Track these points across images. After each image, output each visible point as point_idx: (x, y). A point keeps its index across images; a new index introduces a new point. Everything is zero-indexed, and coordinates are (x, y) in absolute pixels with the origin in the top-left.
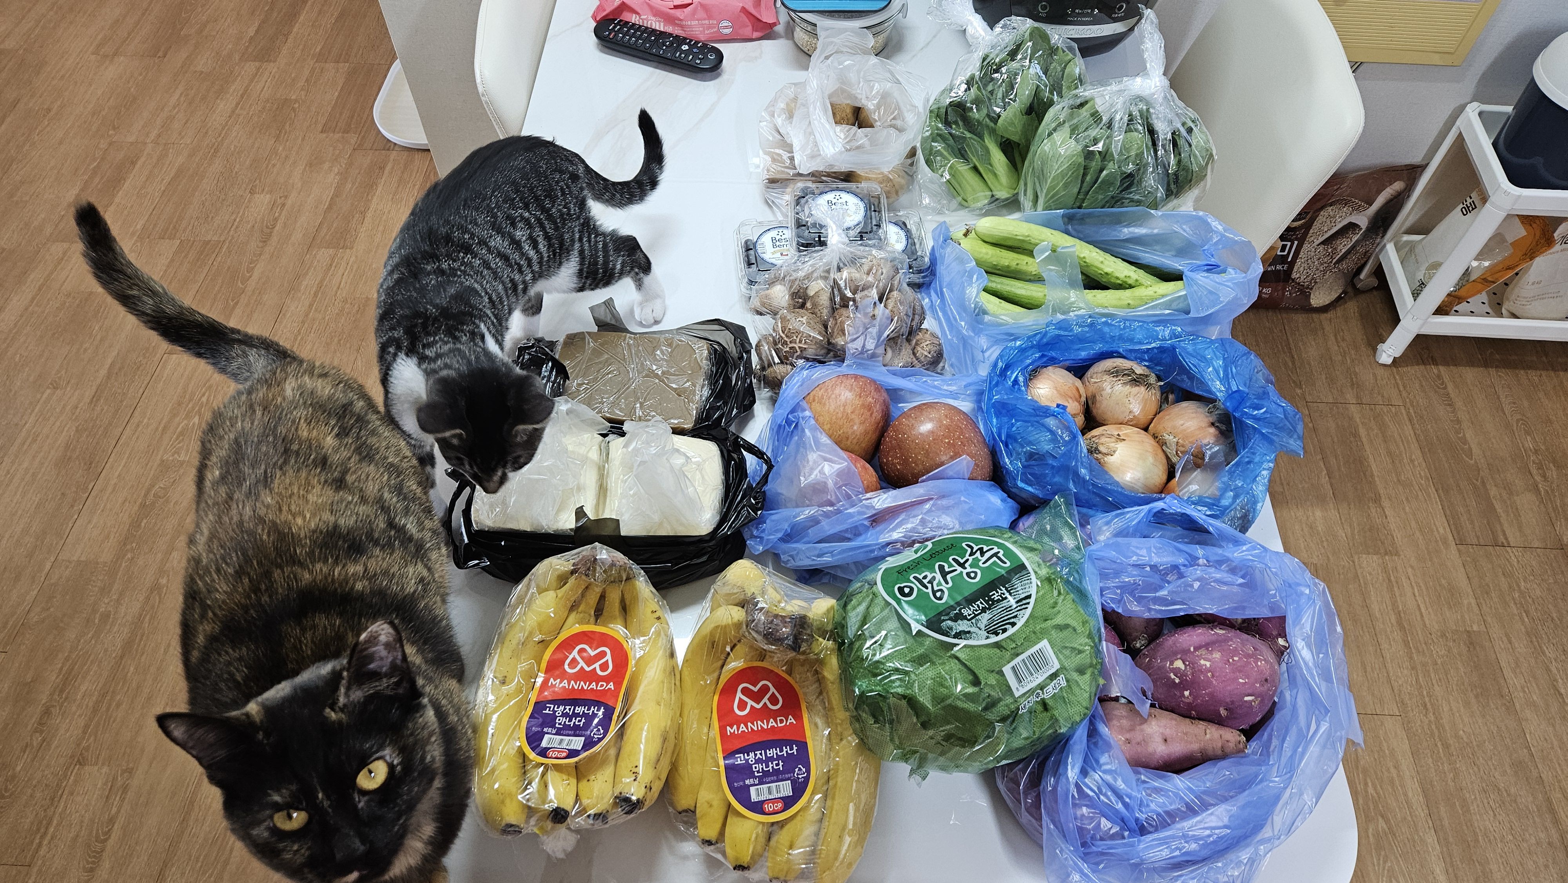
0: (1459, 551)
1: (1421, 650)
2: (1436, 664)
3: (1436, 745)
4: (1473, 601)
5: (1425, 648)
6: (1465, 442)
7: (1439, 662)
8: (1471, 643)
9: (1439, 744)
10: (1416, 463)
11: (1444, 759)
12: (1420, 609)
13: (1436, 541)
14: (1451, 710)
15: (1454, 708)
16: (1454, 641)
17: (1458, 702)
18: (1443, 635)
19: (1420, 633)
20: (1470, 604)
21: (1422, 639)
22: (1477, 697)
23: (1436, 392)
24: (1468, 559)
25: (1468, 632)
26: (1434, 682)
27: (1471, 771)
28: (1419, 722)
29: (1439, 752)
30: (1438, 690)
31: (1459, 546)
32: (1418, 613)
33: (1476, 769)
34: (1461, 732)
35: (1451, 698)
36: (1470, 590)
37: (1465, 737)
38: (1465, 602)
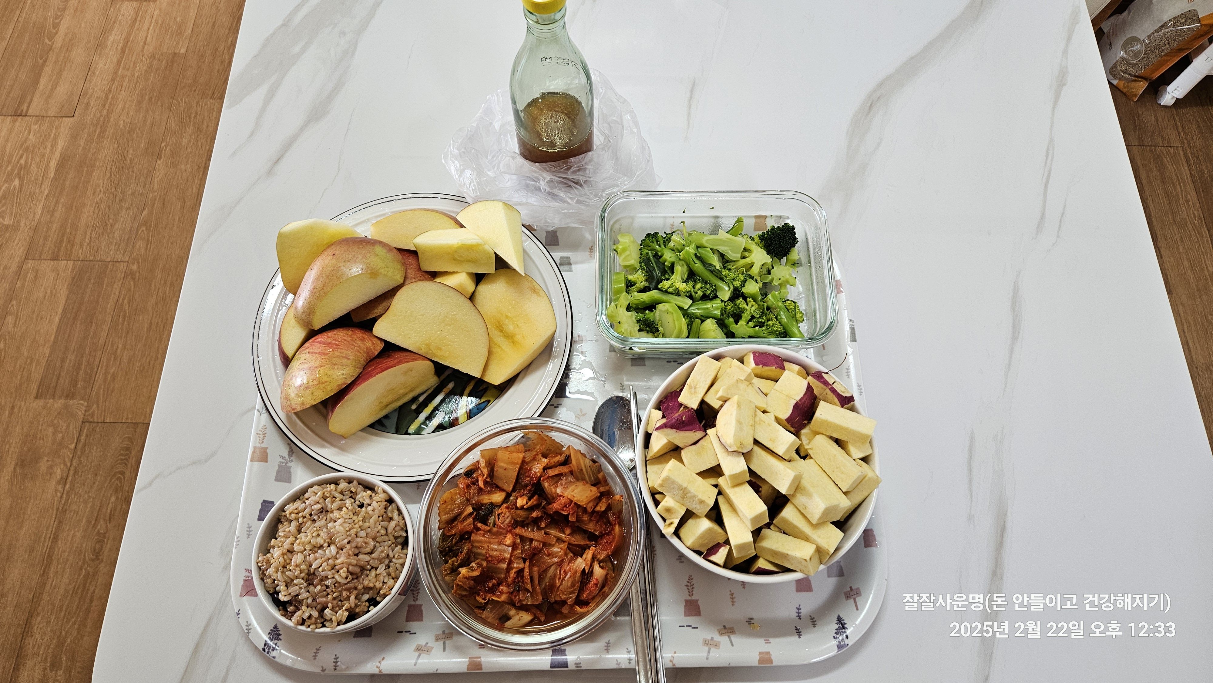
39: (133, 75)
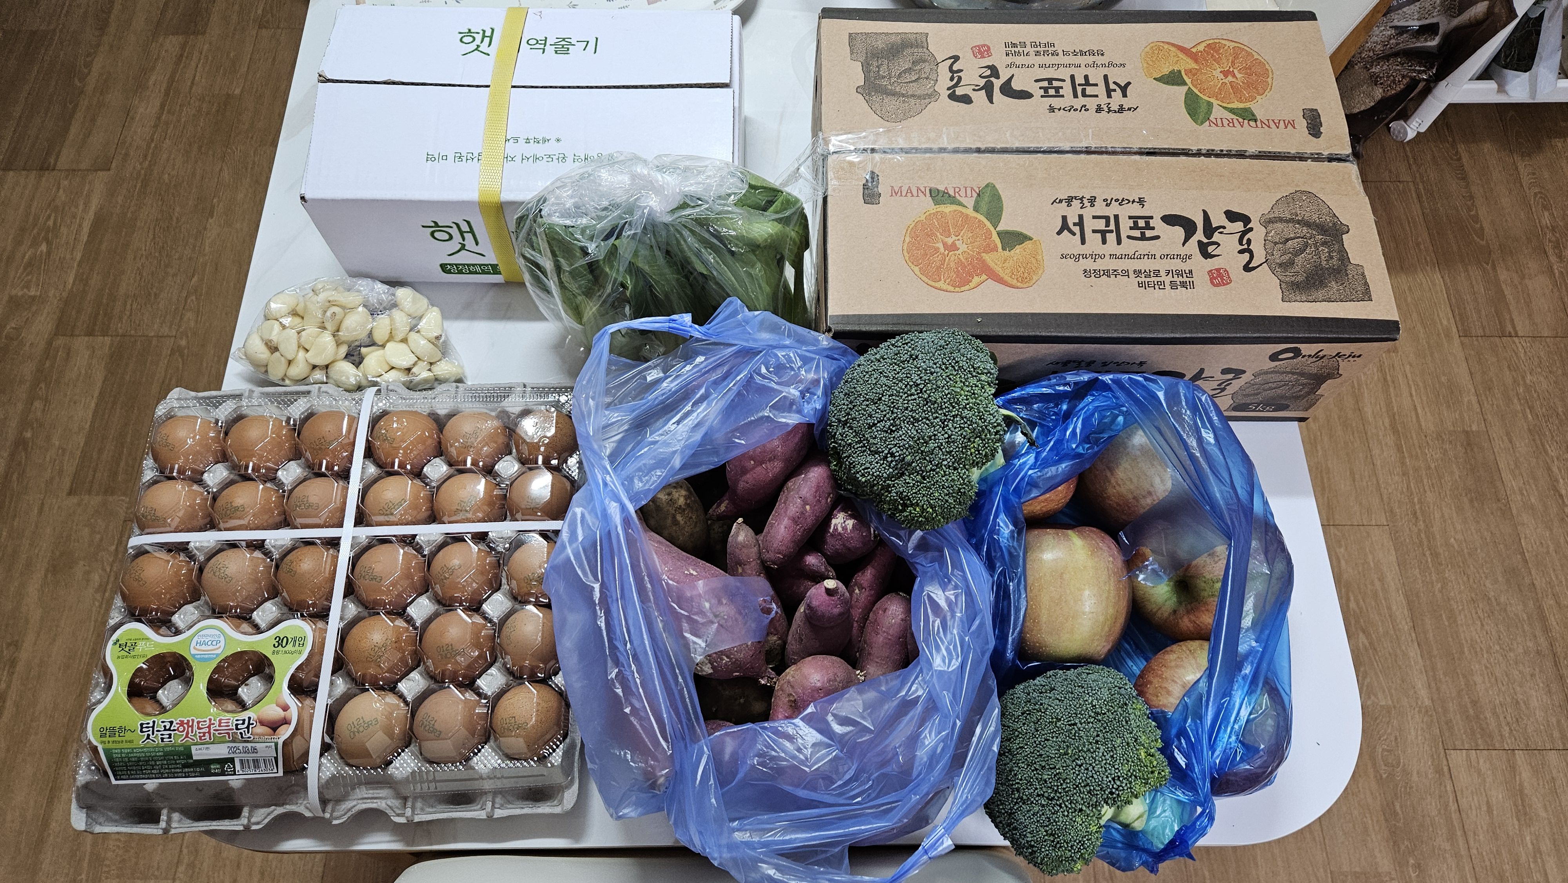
0: (1462, 344)
1: (1414, 453)
2: (1429, 468)
3: (1424, 555)
4: (1474, 399)
5: (1419, 452)
6: (1476, 219)
7: (1433, 466)
8: (1469, 444)
9: (1428, 553)
10: (1422, 247)
11: (1433, 570)
12: (1416, 410)
13: (1438, 335)
14: (1443, 516)
15: (1446, 514)
16: (1451, 442)
17: (1451, 509)
18: (1439, 437)
19: (1414, 436)
20: (1469, 402)
21: (1416, 442)
22: (1471, 501)
23: (1449, 164)
24: (1472, 352)
25: (1467, 432)
26: (1427, 488)
27: (1461, 582)
28: (1408, 530)
29: (1427, 561)
30: (1430, 497)
31: (1462, 338)
32: (1413, 413)
33: (1465, 578)
34: (1452, 540)
35: (1443, 503)
36: (1471, 387)
37: (1456, 546)
38: (1466, 400)
39: (179, 121)
